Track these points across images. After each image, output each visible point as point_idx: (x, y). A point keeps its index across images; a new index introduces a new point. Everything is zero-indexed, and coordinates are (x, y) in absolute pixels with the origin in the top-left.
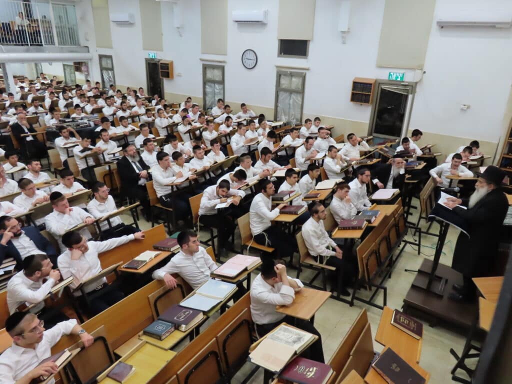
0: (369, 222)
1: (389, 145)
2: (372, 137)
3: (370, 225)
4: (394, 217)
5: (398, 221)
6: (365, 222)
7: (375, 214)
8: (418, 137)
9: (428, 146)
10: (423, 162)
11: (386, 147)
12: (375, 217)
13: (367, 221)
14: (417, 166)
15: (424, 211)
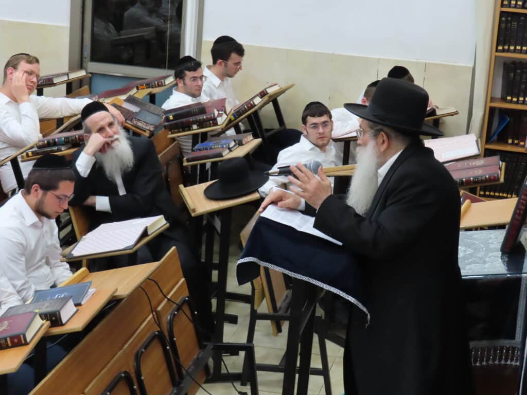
0: (54, 319)
1: (142, 94)
2: (82, 73)
3: (57, 330)
4: (153, 310)
5: (171, 323)
6: (38, 322)
7: (76, 295)
8: (230, 63)
9: (271, 91)
10: (251, 137)
11: (131, 100)
12: (78, 305)
13: (44, 316)
14: (230, 150)
15: (263, 296)
